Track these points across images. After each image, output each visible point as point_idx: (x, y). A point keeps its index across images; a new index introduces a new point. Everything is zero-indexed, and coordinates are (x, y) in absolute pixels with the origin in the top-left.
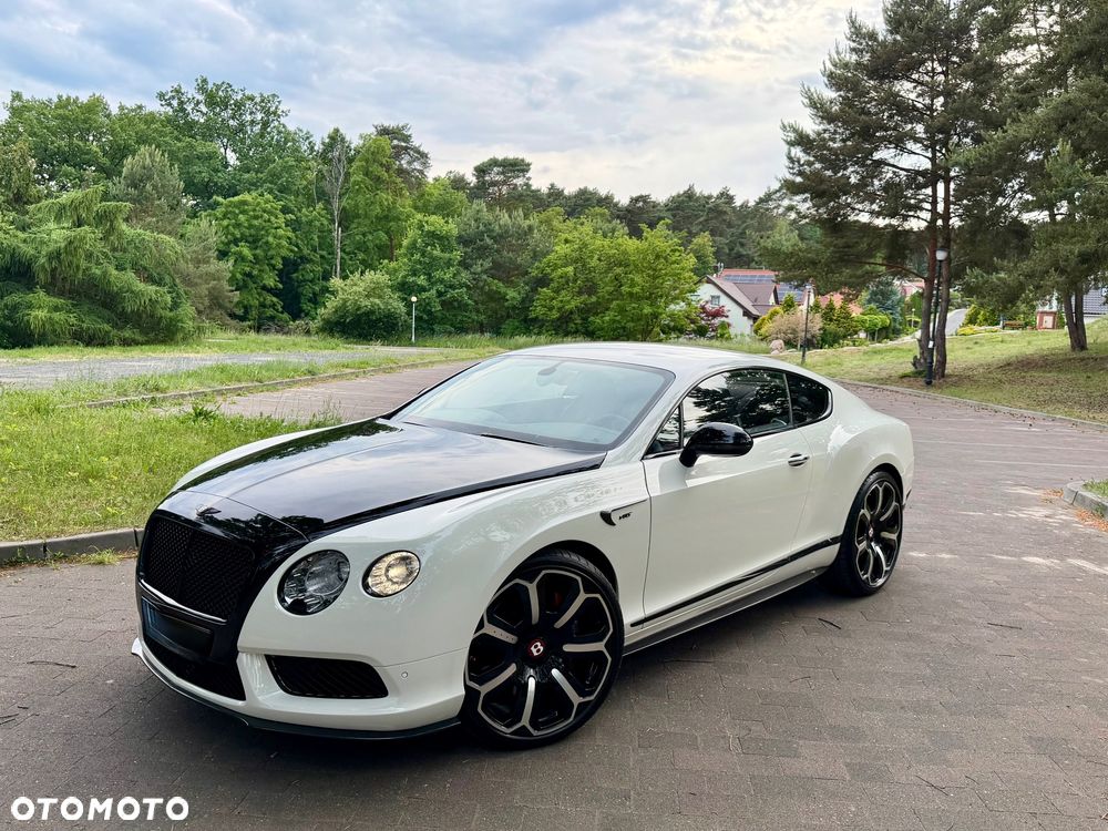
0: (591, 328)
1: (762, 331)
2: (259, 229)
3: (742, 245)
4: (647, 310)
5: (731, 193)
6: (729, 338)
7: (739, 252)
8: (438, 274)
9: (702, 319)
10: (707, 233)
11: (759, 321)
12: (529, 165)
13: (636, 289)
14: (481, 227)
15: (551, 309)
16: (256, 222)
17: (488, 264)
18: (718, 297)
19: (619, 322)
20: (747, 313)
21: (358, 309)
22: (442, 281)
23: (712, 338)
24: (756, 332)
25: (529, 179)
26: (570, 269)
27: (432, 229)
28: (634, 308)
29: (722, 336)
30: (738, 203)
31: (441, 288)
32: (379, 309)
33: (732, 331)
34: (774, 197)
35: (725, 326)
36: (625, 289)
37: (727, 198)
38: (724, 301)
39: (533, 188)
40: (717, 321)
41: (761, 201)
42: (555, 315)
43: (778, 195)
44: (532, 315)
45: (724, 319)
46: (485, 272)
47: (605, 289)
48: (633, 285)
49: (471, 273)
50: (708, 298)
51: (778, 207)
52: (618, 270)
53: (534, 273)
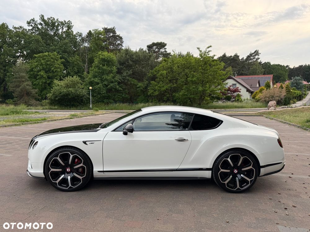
0: (174, 99)
1: (257, 97)
2: (50, 65)
3: (243, 71)
4: (200, 89)
5: (238, 55)
6: (241, 101)
7: (242, 72)
8: (105, 77)
9: (229, 93)
10: (231, 67)
11: (254, 94)
12: (166, 44)
13: (194, 79)
14: (128, 57)
15: (155, 91)
16: (48, 63)
17: (130, 72)
18: (235, 84)
19: (187, 95)
20: (248, 90)
21: (60, 93)
22: (107, 80)
23: (233, 101)
24: (254, 98)
25: (166, 49)
26: (165, 72)
27: (103, 57)
28: (194, 88)
29: (238, 100)
30: (240, 58)
31: (106, 83)
32: (72, 93)
33: (243, 98)
34: (253, 55)
35: (239, 96)
36: (189, 79)
37: (236, 56)
38: (238, 85)
39: (168, 52)
40: (235, 94)
41: (248, 56)
42: (157, 93)
43: (254, 54)
44: (149, 94)
45: (238, 93)
46: (129, 76)
47: (181, 80)
48: (193, 76)
49: (121, 76)
50: (231, 84)
51: (254, 58)
52: (187, 71)
53: (150, 75)
